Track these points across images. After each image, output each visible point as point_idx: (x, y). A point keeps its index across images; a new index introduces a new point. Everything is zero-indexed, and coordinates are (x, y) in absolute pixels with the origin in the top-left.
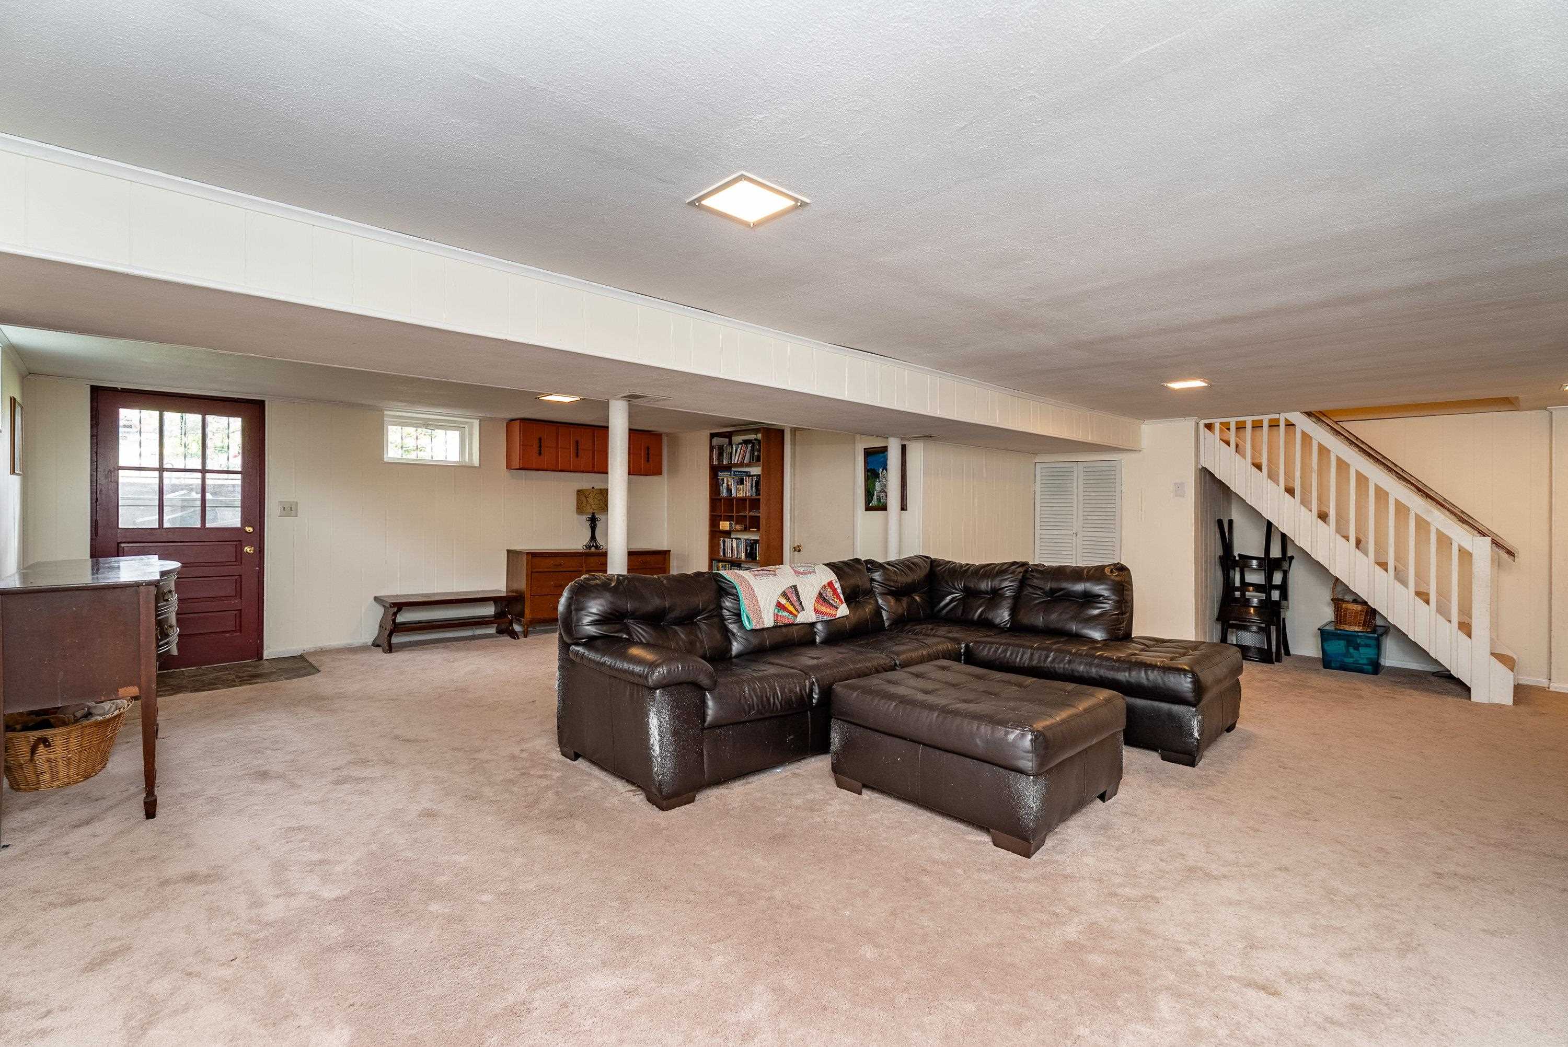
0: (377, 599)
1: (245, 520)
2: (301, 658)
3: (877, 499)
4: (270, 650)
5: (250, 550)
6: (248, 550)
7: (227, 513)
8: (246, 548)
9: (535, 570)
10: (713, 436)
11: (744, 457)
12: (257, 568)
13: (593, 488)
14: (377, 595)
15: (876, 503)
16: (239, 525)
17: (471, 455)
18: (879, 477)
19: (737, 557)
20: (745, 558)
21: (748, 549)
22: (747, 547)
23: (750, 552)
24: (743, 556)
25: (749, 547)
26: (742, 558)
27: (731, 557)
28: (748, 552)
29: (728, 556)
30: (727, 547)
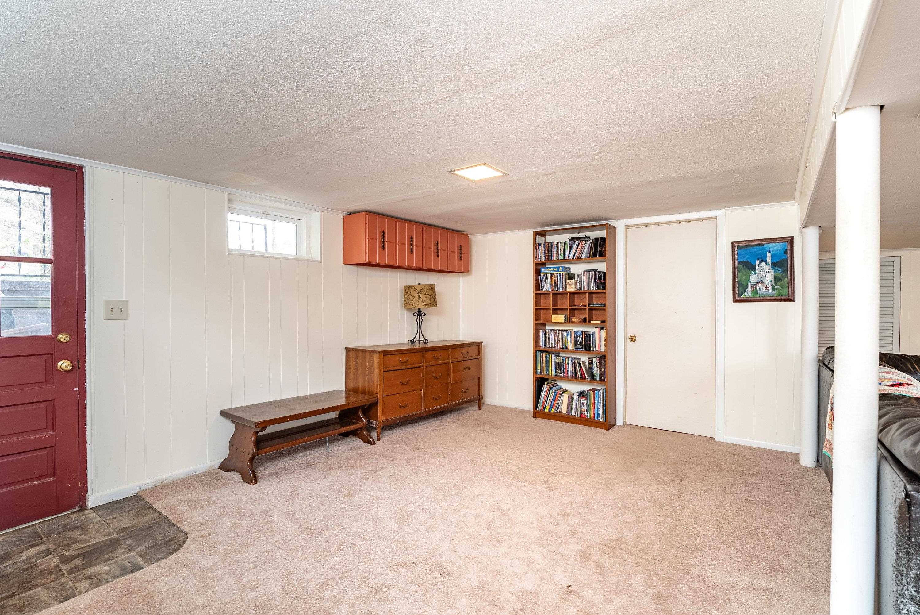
0: (224, 414)
1: (57, 327)
2: (137, 498)
3: (753, 291)
4: (97, 495)
5: (67, 366)
6: (64, 365)
7: (30, 315)
8: (60, 363)
9: (386, 370)
10: (537, 234)
11: (581, 253)
12: (76, 389)
13: (419, 284)
14: (224, 408)
15: (750, 295)
16: (49, 333)
17: (309, 249)
18: (755, 269)
19: (563, 348)
20: (574, 348)
21: (579, 340)
22: (577, 338)
23: (581, 343)
24: (571, 346)
25: (580, 338)
26: (570, 349)
27: (555, 348)
28: (579, 342)
29: (551, 346)
30: (549, 338)
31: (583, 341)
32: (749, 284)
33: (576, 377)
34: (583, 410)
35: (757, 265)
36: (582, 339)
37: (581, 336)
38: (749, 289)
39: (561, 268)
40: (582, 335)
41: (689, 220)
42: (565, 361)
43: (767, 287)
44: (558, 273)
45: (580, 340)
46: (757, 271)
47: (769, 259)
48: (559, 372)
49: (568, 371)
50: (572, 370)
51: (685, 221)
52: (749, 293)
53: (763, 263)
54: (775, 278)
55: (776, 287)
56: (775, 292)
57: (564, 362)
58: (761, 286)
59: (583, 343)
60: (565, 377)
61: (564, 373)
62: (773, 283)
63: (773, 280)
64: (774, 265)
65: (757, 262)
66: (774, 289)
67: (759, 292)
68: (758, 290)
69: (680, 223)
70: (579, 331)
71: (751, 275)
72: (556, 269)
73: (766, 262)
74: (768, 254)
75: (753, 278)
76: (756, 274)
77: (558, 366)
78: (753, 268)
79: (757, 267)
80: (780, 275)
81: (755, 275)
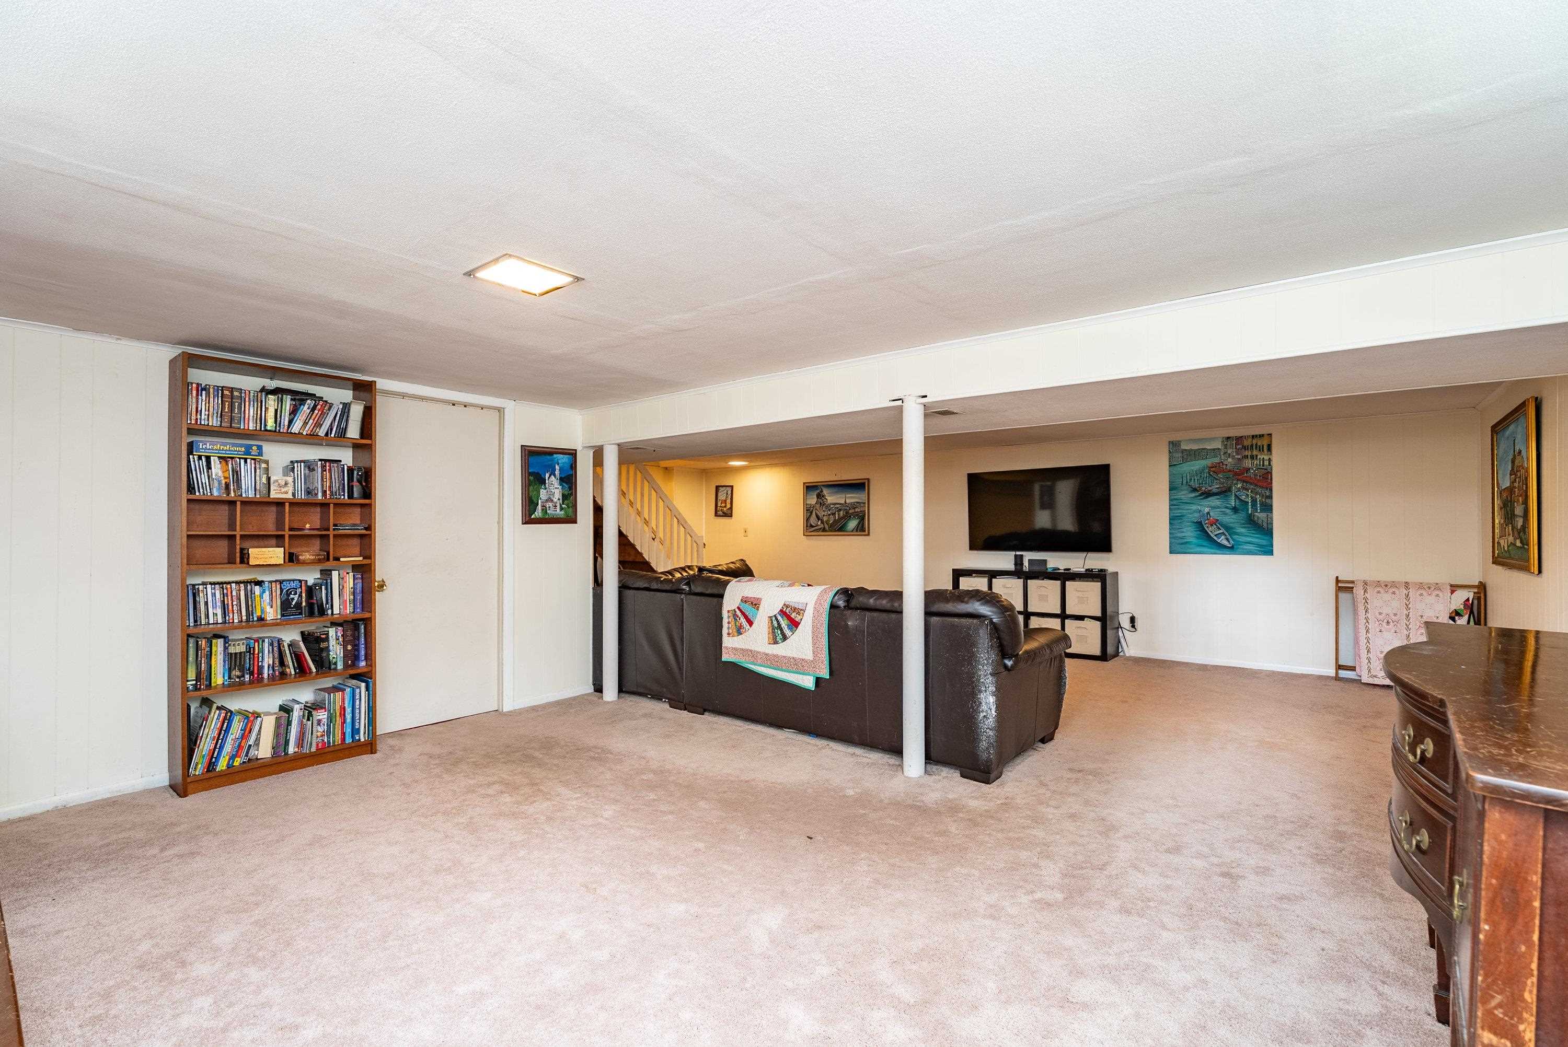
3: (543, 510)
15: (540, 514)
18: (545, 483)
19: (248, 621)
20: (279, 617)
21: (293, 599)
22: (288, 594)
23: (299, 605)
24: (272, 613)
25: (295, 594)
26: (268, 619)
27: (224, 622)
28: (294, 603)
29: (211, 621)
30: (206, 603)
31: (304, 600)
32: (540, 501)
33: (283, 675)
34: (319, 734)
35: (547, 478)
36: (300, 596)
37: (299, 591)
38: (539, 507)
39: (254, 448)
40: (301, 587)
41: (466, 404)
42: (254, 648)
43: (555, 506)
44: (242, 458)
45: (296, 599)
46: (547, 486)
47: (557, 472)
48: (238, 673)
49: (261, 668)
50: (271, 663)
51: (460, 403)
52: (538, 513)
53: (553, 476)
54: (563, 495)
55: (563, 506)
56: (562, 512)
57: (250, 650)
58: (550, 504)
59: (304, 604)
60: (251, 682)
61: (251, 673)
62: (561, 501)
63: (561, 498)
64: (562, 480)
65: (547, 475)
66: (562, 509)
67: (548, 512)
68: (548, 509)
69: (454, 405)
70: (293, 580)
71: (541, 490)
72: (243, 449)
73: (555, 476)
74: (557, 467)
75: (543, 494)
76: (546, 489)
77: (233, 661)
78: (543, 482)
79: (547, 481)
80: (566, 493)
81: (545, 491)
